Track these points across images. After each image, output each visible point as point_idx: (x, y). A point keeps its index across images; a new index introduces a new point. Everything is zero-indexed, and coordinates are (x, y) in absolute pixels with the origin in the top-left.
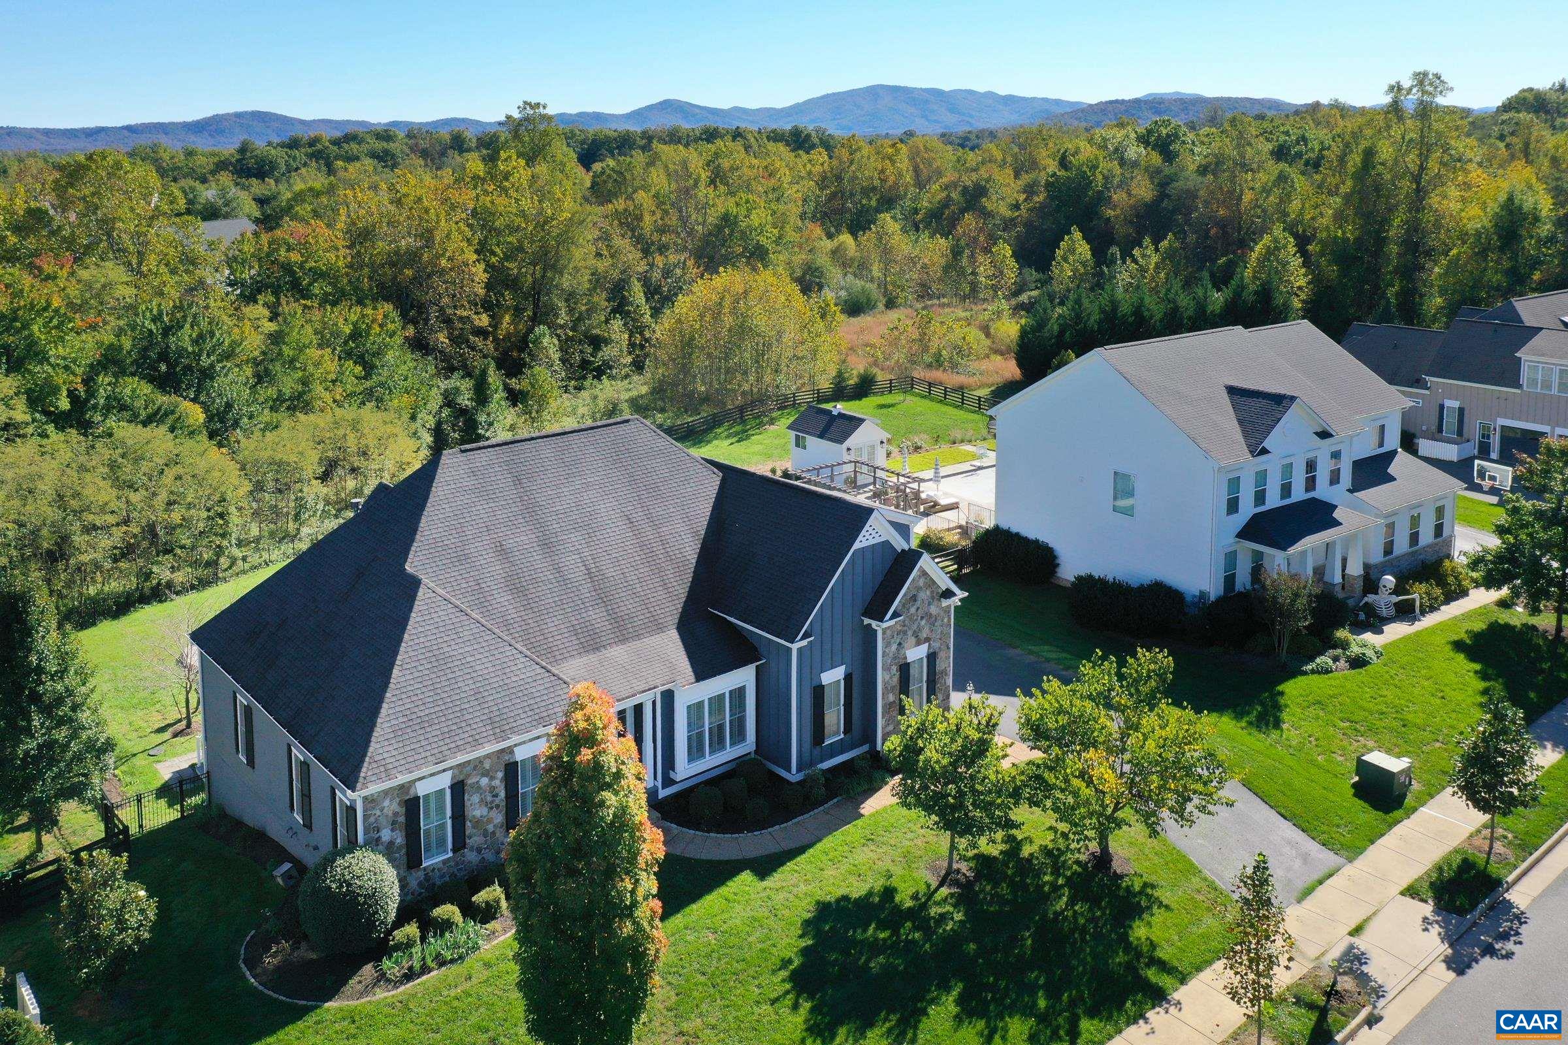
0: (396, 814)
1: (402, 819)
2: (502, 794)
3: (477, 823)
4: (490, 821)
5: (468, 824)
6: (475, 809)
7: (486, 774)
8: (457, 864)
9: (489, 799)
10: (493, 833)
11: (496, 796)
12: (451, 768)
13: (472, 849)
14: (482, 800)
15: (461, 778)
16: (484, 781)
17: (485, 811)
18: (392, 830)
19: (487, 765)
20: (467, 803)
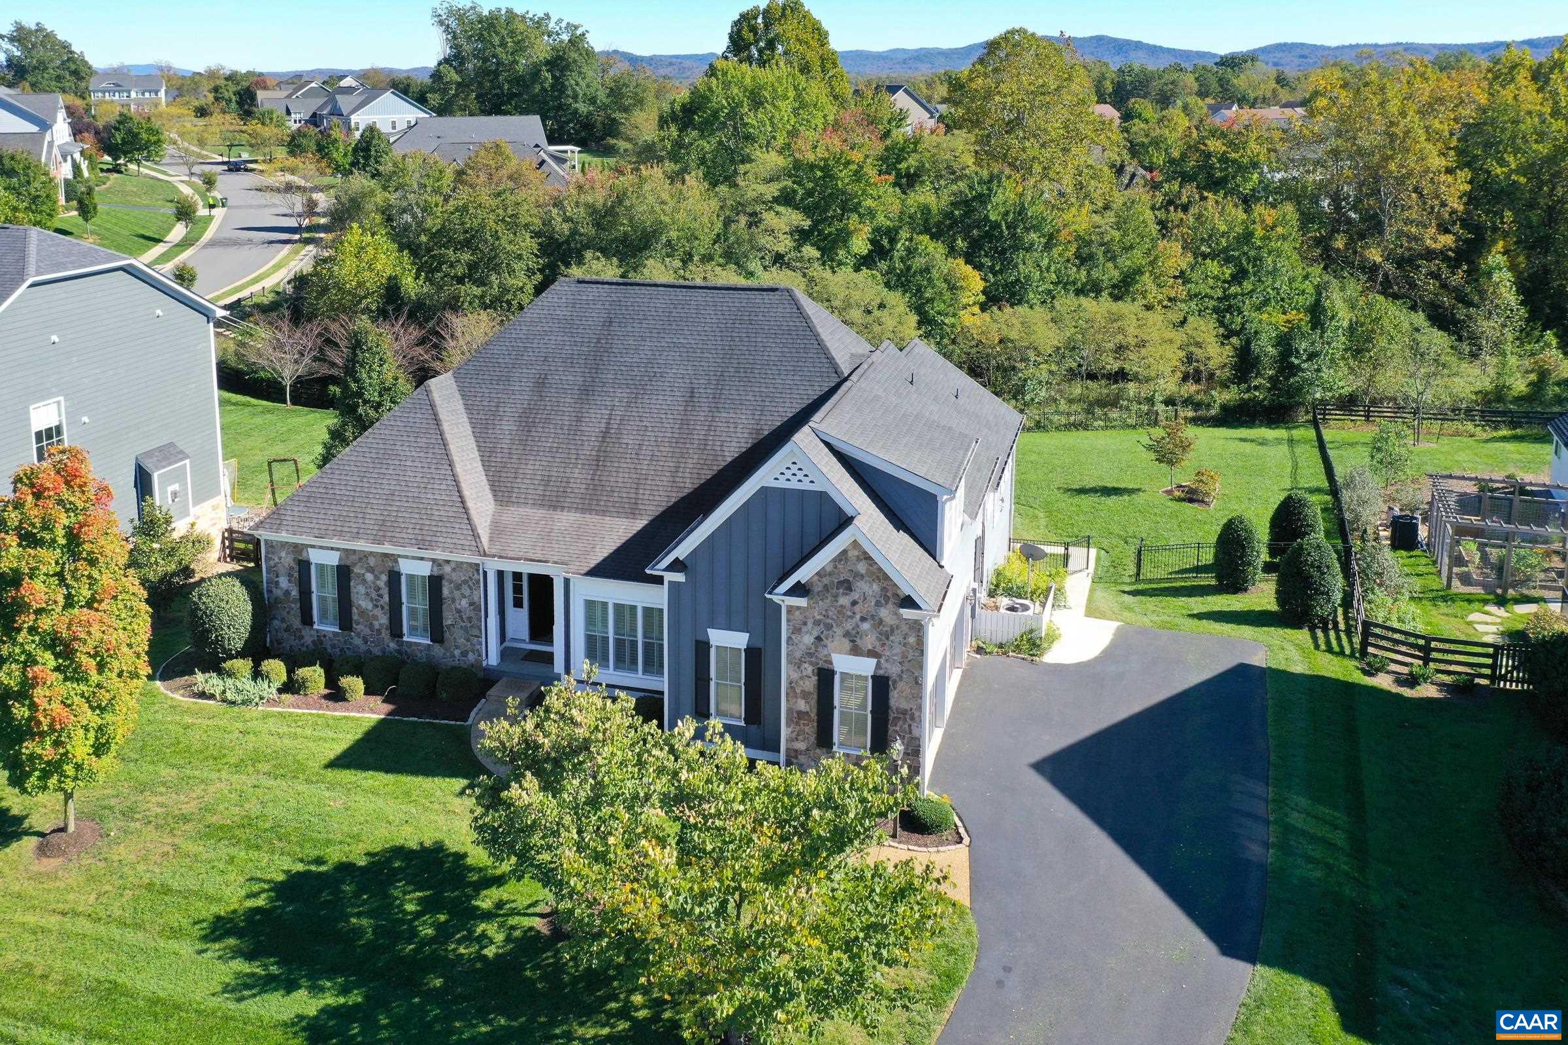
0: (291, 568)
1: (296, 575)
2: (386, 598)
3: (362, 613)
4: (376, 618)
5: (354, 610)
6: (361, 600)
7: (371, 570)
8: (345, 642)
9: (374, 595)
10: (379, 631)
11: (381, 596)
12: (338, 549)
13: (358, 635)
14: (367, 594)
15: (348, 563)
16: (369, 577)
17: (370, 606)
18: (290, 581)
19: (372, 561)
20: (353, 590)
